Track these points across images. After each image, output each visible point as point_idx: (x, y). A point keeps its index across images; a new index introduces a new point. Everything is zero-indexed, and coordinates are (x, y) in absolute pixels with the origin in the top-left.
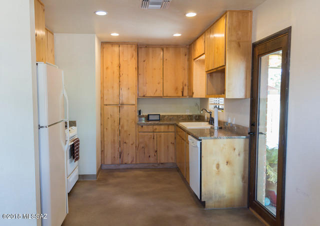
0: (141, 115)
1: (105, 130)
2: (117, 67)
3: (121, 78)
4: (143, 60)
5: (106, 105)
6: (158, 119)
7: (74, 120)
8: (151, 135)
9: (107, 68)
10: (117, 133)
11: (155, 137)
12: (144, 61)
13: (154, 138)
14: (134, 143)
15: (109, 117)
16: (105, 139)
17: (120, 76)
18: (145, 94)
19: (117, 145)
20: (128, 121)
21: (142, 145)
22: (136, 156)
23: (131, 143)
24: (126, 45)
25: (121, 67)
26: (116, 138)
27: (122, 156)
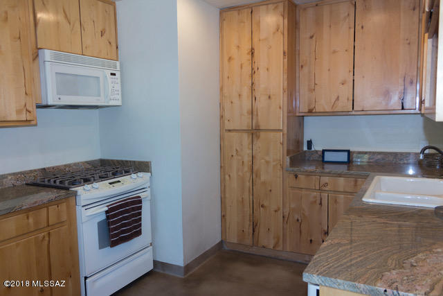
0: (313, 149)
1: (227, 177)
2: (248, 54)
3: (255, 76)
4: (308, 35)
5: (229, 131)
6: (346, 160)
7: (147, 160)
8: (315, 197)
9: (230, 59)
10: (248, 184)
11: (325, 202)
12: (311, 37)
13: (321, 204)
14: (279, 209)
15: (234, 154)
16: (227, 195)
17: (253, 73)
18: (312, 107)
19: (248, 210)
20: (268, 162)
21: (296, 217)
22: (284, 235)
23: (274, 207)
24: (265, 6)
25: (255, 54)
26: (246, 196)
27: (256, 230)
